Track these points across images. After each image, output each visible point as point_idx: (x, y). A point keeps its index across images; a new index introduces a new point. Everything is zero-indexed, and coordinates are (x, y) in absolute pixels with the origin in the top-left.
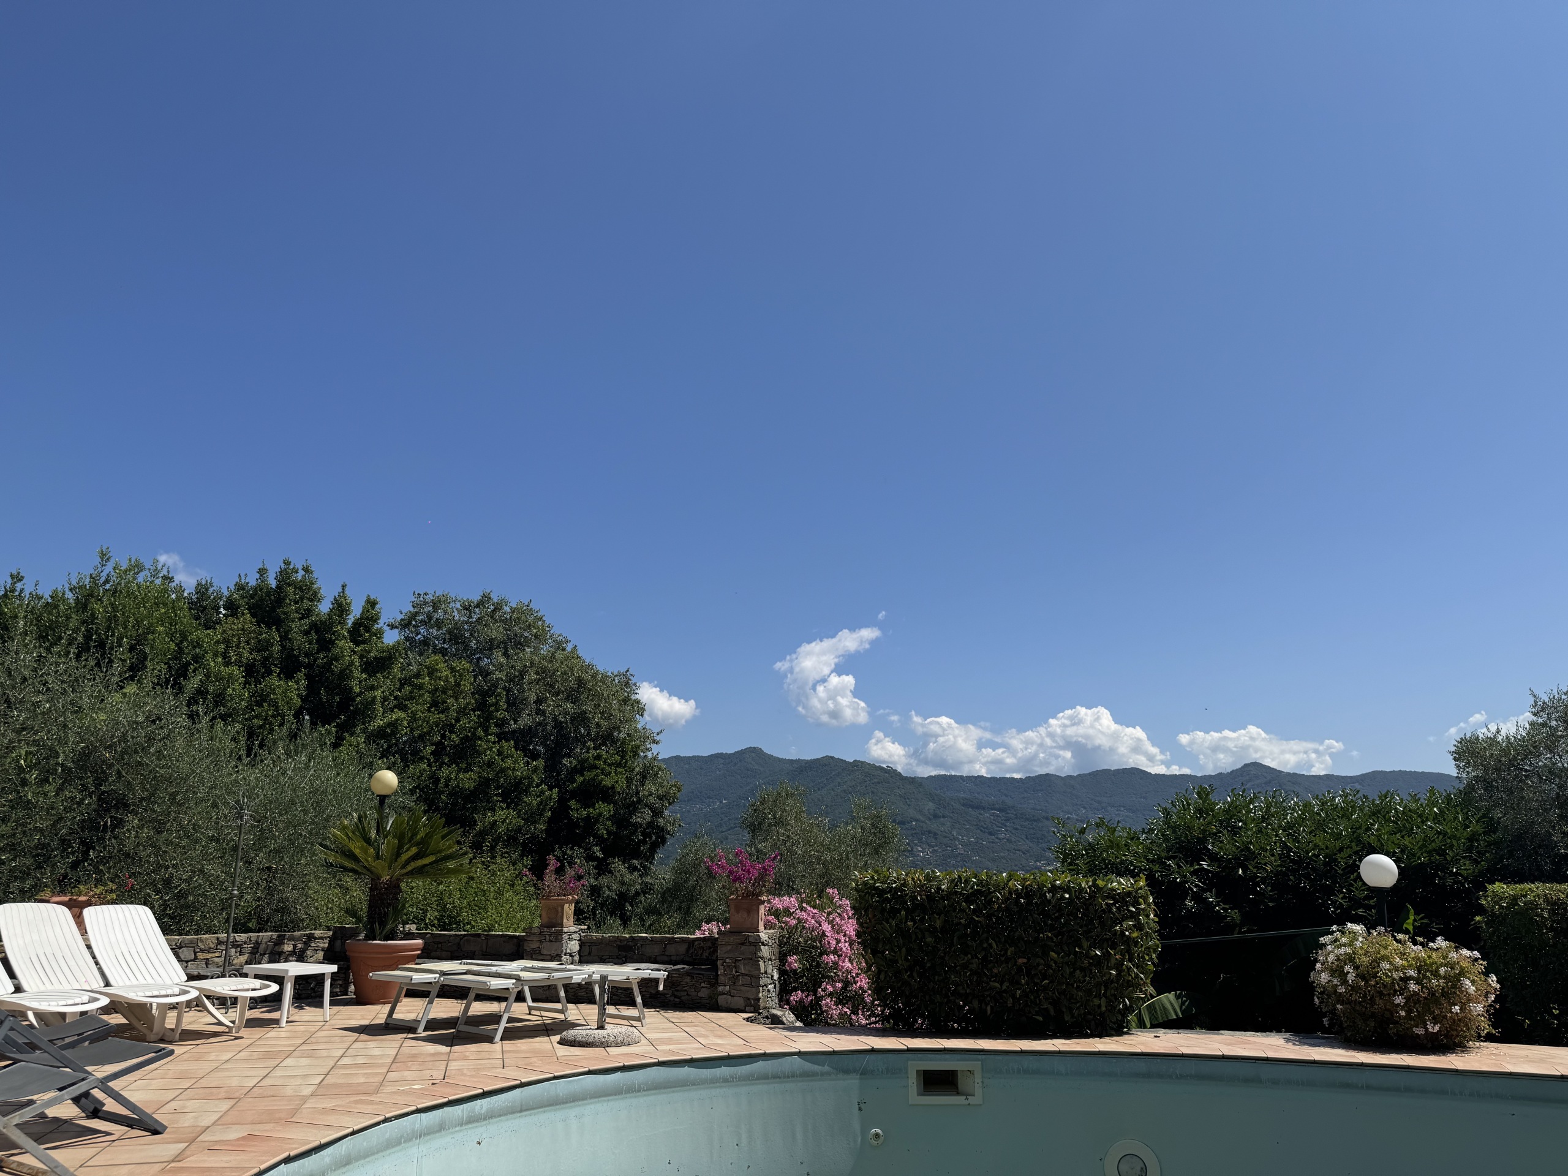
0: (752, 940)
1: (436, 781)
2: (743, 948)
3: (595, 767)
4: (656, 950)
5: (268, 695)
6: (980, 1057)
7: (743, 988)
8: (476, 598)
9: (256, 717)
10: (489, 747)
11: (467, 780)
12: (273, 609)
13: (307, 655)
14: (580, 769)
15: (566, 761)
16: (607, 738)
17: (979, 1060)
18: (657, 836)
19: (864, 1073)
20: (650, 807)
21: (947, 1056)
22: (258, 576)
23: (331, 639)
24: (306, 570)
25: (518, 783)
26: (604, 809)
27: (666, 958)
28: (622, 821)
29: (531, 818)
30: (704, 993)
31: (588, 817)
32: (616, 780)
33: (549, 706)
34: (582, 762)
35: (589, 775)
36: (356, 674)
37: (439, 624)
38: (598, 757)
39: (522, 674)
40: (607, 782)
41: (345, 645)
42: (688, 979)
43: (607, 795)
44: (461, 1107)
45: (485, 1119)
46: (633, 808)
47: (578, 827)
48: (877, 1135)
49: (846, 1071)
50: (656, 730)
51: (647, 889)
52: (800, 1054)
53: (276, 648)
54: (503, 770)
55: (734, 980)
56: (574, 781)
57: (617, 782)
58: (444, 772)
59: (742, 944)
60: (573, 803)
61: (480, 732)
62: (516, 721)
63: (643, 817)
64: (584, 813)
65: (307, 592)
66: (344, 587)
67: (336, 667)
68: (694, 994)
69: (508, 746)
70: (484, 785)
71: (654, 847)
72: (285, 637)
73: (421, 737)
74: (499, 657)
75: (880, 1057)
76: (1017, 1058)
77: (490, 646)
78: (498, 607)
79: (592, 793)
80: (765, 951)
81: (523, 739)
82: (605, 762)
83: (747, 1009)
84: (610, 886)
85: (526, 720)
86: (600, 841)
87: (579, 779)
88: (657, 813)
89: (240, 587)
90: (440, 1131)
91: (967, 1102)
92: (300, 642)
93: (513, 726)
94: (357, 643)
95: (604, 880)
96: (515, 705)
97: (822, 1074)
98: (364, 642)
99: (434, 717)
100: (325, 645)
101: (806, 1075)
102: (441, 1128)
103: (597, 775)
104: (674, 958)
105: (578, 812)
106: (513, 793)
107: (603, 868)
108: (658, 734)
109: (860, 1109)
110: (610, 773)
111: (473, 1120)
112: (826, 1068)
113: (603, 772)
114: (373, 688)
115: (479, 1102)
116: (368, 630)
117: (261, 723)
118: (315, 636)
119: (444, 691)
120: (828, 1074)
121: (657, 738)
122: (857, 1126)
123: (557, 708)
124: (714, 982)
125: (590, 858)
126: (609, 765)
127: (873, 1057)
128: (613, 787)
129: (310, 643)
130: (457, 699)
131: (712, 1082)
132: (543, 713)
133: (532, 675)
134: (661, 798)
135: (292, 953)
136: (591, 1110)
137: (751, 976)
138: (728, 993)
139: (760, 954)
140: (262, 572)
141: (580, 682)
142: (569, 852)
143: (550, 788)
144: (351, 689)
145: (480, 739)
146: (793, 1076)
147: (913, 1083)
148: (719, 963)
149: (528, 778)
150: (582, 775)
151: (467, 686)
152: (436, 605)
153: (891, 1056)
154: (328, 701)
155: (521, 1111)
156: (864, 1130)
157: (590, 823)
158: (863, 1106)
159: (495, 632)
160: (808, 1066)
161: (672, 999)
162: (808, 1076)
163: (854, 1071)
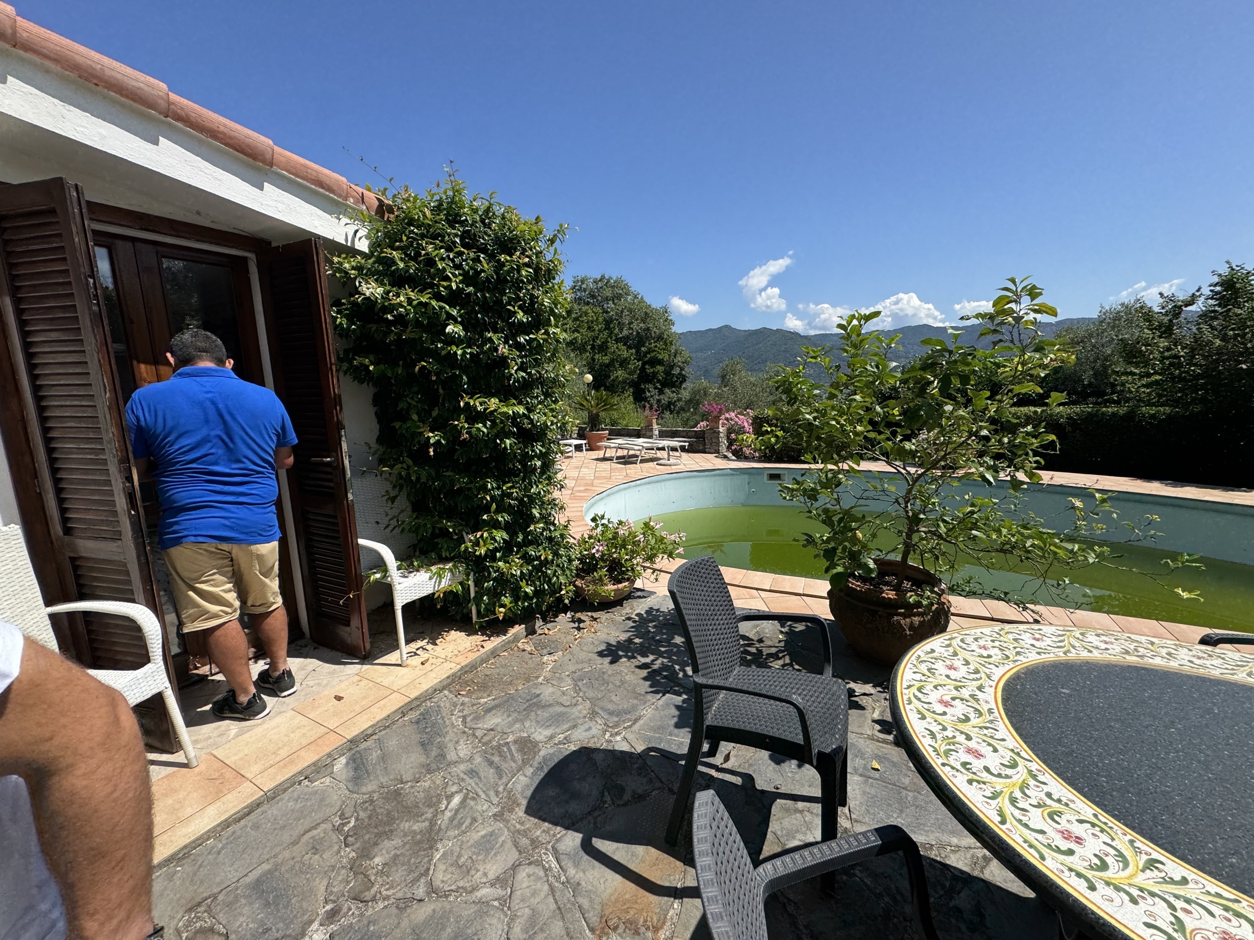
0: (717, 431)
1: (593, 360)
2: (714, 434)
3: (655, 351)
7: (714, 447)
8: (599, 277)
10: (613, 346)
11: (606, 360)
14: (649, 352)
15: (643, 349)
16: (660, 338)
17: (787, 471)
18: (684, 379)
19: (750, 474)
20: (679, 366)
21: (778, 469)
25: (626, 359)
26: (660, 368)
27: (688, 437)
28: (668, 373)
29: (631, 374)
30: (701, 448)
31: (653, 372)
32: (664, 356)
33: (634, 326)
34: (649, 349)
35: (653, 354)
37: (585, 290)
38: (656, 346)
39: (622, 312)
40: (660, 357)
42: (696, 443)
43: (660, 362)
46: (672, 367)
47: (650, 376)
48: (754, 491)
49: (745, 474)
51: (679, 400)
52: (730, 469)
54: (619, 355)
55: (711, 444)
56: (647, 357)
59: (714, 432)
60: (647, 366)
61: (608, 339)
63: (676, 371)
64: (652, 370)
68: (697, 448)
69: (620, 345)
70: (612, 361)
71: (681, 383)
73: (586, 343)
74: (611, 305)
77: (607, 299)
78: (608, 281)
79: (655, 362)
80: (721, 435)
81: (625, 340)
82: (659, 348)
83: (716, 453)
84: (665, 399)
85: (625, 332)
86: (659, 381)
87: (649, 356)
88: (682, 369)
93: (621, 336)
95: (662, 397)
96: (621, 326)
97: (737, 475)
99: (590, 334)
101: (732, 475)
104: (690, 437)
105: (649, 370)
106: (624, 363)
107: (661, 392)
109: (748, 485)
110: (661, 353)
113: (658, 353)
119: (592, 322)
120: (739, 475)
122: (747, 489)
123: (638, 326)
124: (705, 444)
125: (656, 388)
126: (661, 350)
127: (754, 470)
128: (663, 359)
130: (597, 325)
131: (703, 476)
132: (632, 329)
133: (626, 313)
134: (683, 363)
137: (717, 443)
138: (709, 448)
141: (646, 313)
143: (638, 361)
145: (609, 342)
146: (728, 475)
147: (765, 477)
148: (706, 438)
149: (629, 357)
150: (650, 354)
151: (601, 319)
152: (583, 282)
153: (761, 469)
156: (749, 490)
157: (655, 374)
159: (608, 293)
160: (733, 472)
161: (691, 450)
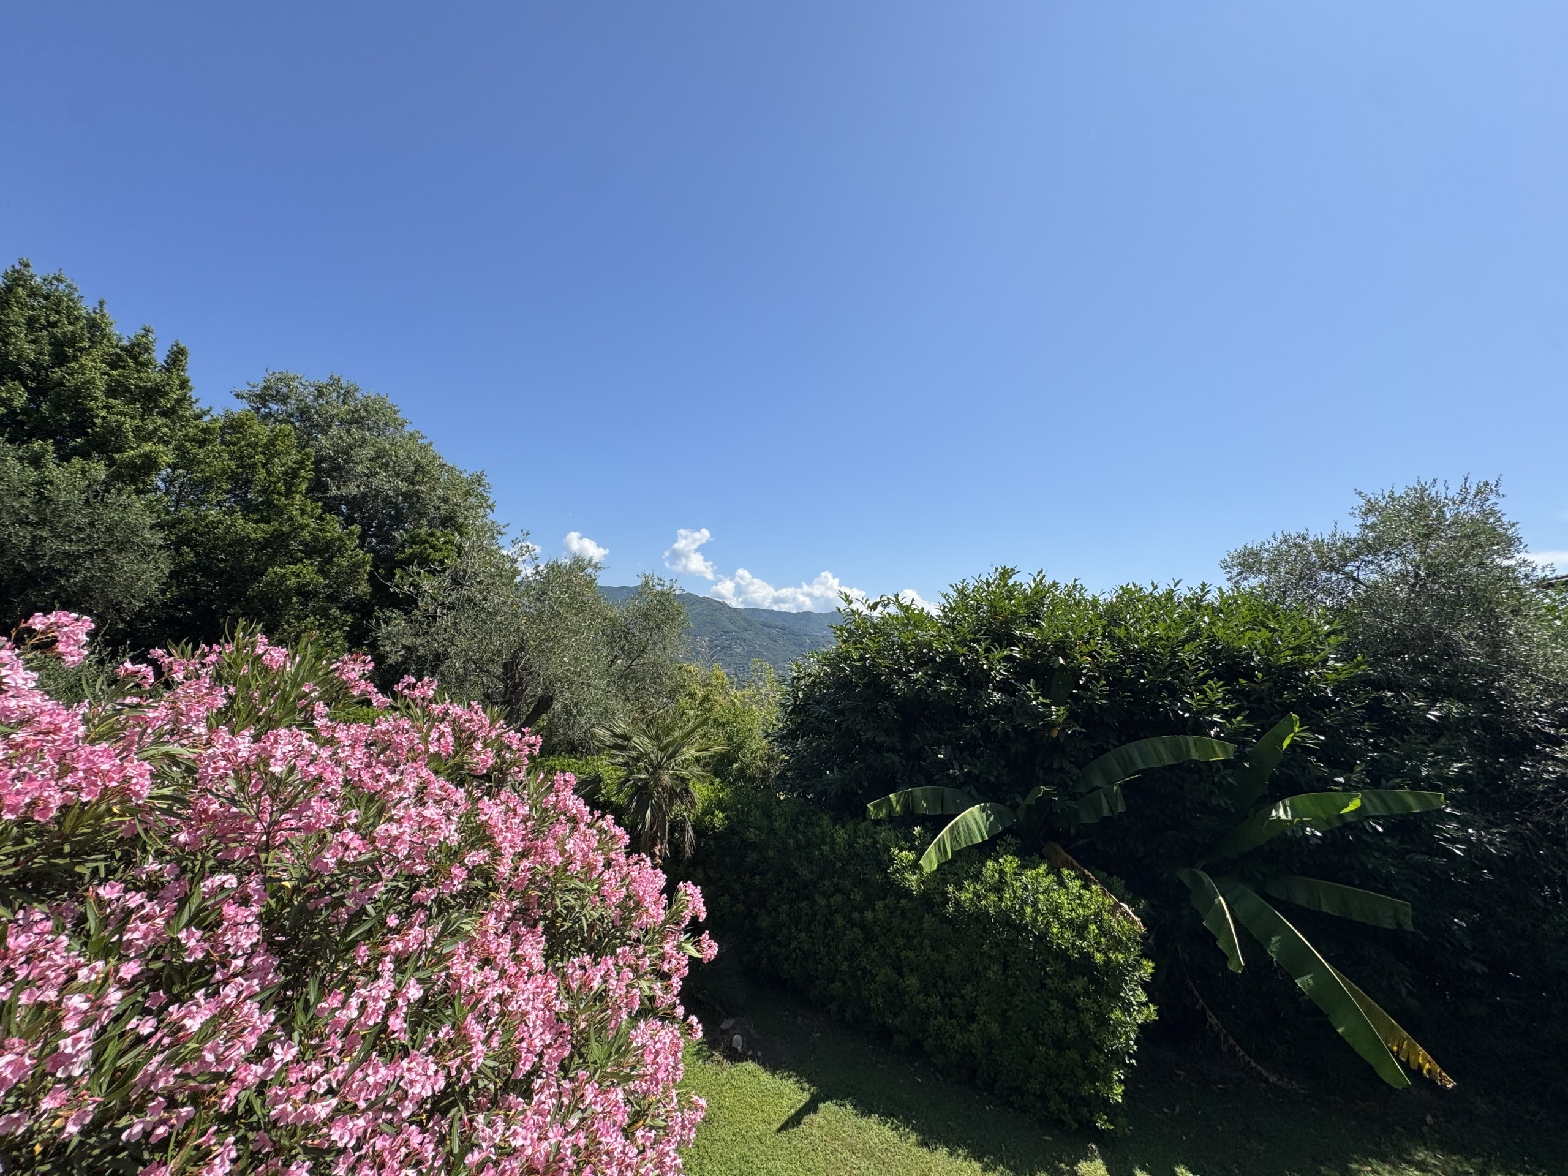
8: (327, 381)
11: (255, 531)
13: (32, 364)
24: (60, 280)
35: (417, 548)
41: (91, 364)
56: (403, 552)
62: (339, 489)
65: (60, 304)
70: (278, 539)
77: (331, 423)
78: (349, 392)
87: (408, 550)
92: (27, 349)
100: (64, 360)
103: (425, 549)
123: (390, 485)
132: (373, 487)
133: (364, 451)
143: (365, 553)
150: (412, 548)
159: (338, 411)
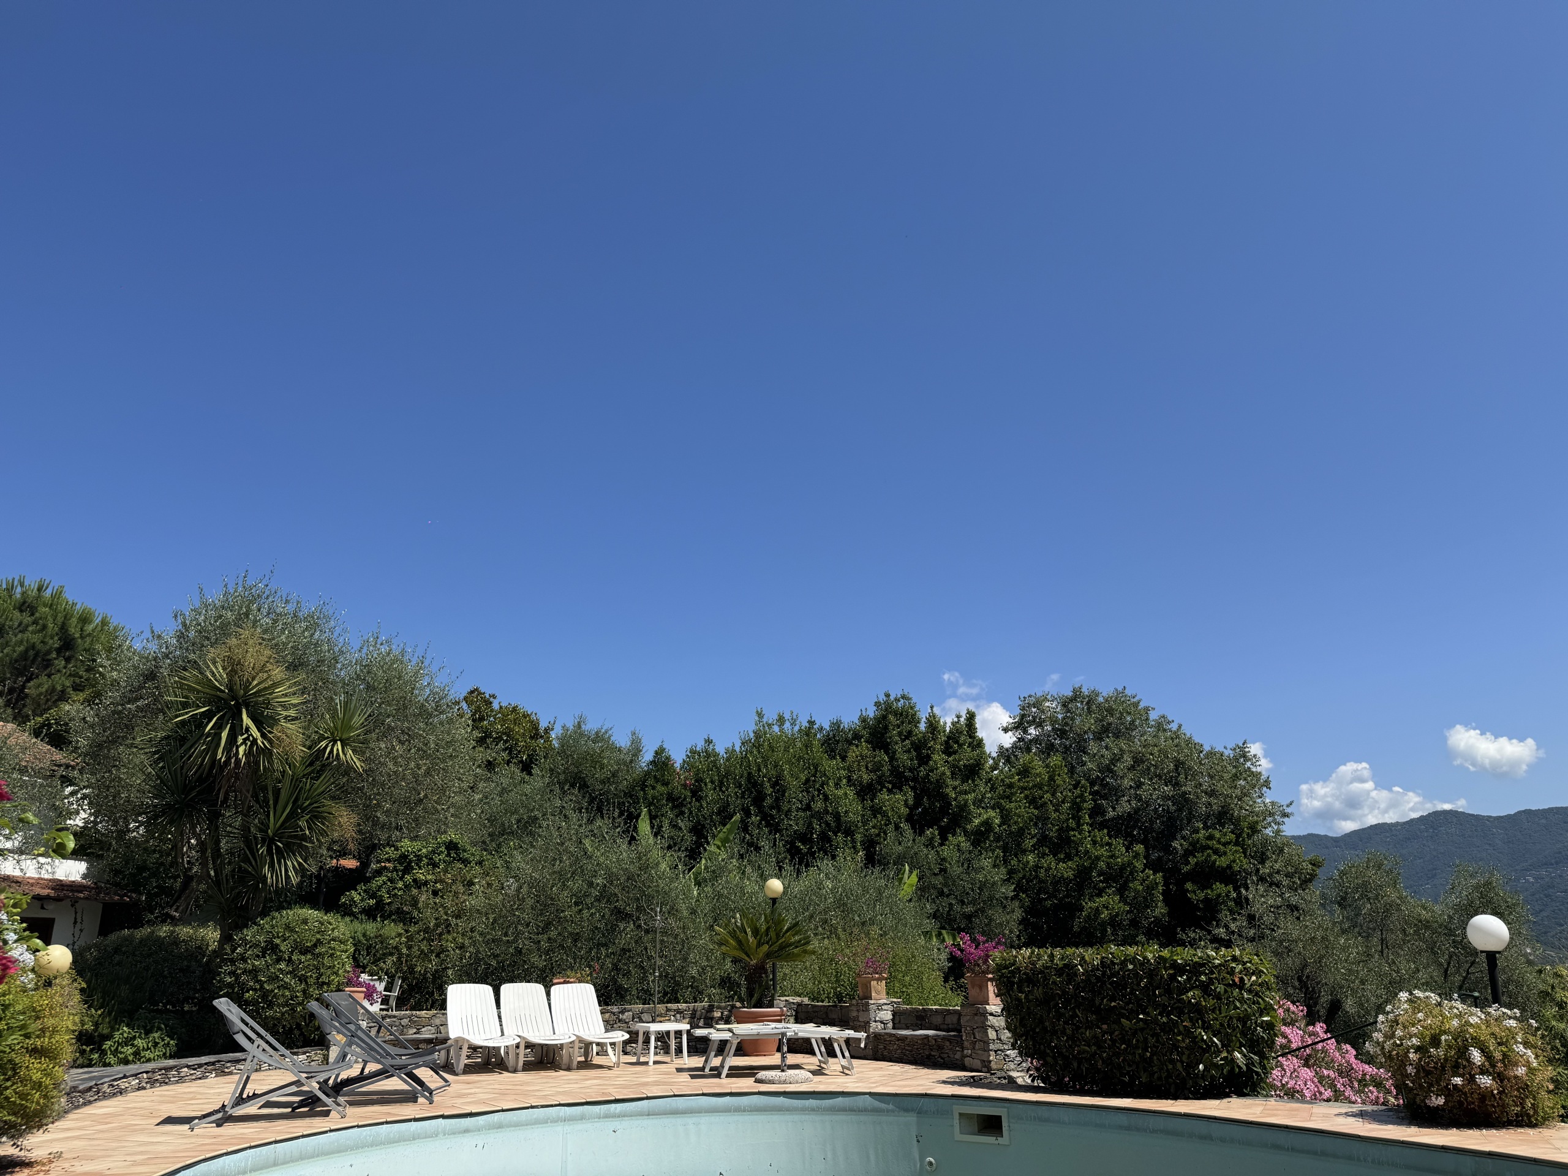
0: (981, 1011)
2: (976, 1018)
3: (1208, 847)
4: (938, 1020)
5: (881, 808)
6: (1006, 1105)
7: (979, 1052)
8: (1070, 694)
9: (874, 827)
11: (1066, 869)
12: (883, 735)
14: (1194, 848)
15: (1172, 844)
16: (1223, 816)
17: (1005, 1107)
21: (982, 1103)
22: (875, 708)
23: (928, 754)
24: (904, 697)
25: (1121, 868)
26: (1223, 890)
27: (945, 1027)
31: (1207, 900)
32: (1232, 859)
33: (1148, 791)
34: (1194, 844)
35: (1200, 857)
36: (949, 782)
37: (1045, 722)
39: (1115, 761)
40: (1222, 862)
41: (938, 758)
42: (948, 1043)
43: (1226, 875)
44: (599, 1107)
45: (619, 1117)
47: (1199, 909)
48: (931, 1163)
49: (906, 1110)
50: (1285, 803)
52: (870, 1094)
53: (886, 768)
55: (973, 1045)
56: (1187, 863)
57: (1234, 861)
58: (1044, 863)
59: (976, 1014)
60: (1189, 886)
61: (1072, 823)
62: (1114, 809)
64: (1202, 895)
65: (908, 716)
66: (932, 707)
67: (933, 777)
68: (952, 1056)
69: (1104, 834)
70: (1083, 874)
72: (892, 759)
75: (932, 1100)
76: (1033, 1107)
78: (1092, 700)
79: (1208, 874)
80: (995, 1021)
81: (1122, 825)
82: (1219, 842)
83: (984, 1069)
87: (1192, 861)
89: (864, 720)
90: (582, 1119)
91: (997, 1142)
92: (905, 759)
93: (1111, 814)
94: (949, 754)
96: (1114, 793)
97: (888, 1111)
98: (955, 752)
99: (1031, 813)
100: (924, 760)
102: (582, 1118)
103: (1209, 856)
104: (950, 1026)
105: (1194, 894)
106: (1119, 878)
108: (1288, 806)
109: (918, 1141)
110: (1225, 853)
111: (607, 1116)
112: (891, 1107)
113: (1216, 852)
114: (966, 793)
115: (613, 1105)
116: (957, 742)
117: (877, 831)
118: (914, 753)
119: (1040, 787)
120: (893, 1111)
121: (1288, 810)
122: (917, 1156)
123: (1156, 792)
126: (1224, 844)
127: (927, 1100)
128: (1229, 867)
129: (911, 760)
130: (1053, 795)
132: (1142, 799)
133: (1127, 763)
135: (721, 1018)
136: (705, 1120)
137: (984, 1042)
138: (971, 1056)
139: (989, 1023)
140: (877, 704)
141: (1178, 764)
142: (1192, 935)
144: (947, 794)
145: (1073, 830)
146: (865, 1111)
148: (963, 1030)
149: (1130, 863)
150: (1195, 857)
151: (1062, 780)
153: (941, 1101)
154: (930, 808)
155: (648, 1115)
158: (919, 1138)
159: (1088, 724)
160: (877, 1104)
161: (939, 1059)
162: (877, 1111)
163: (912, 1110)
